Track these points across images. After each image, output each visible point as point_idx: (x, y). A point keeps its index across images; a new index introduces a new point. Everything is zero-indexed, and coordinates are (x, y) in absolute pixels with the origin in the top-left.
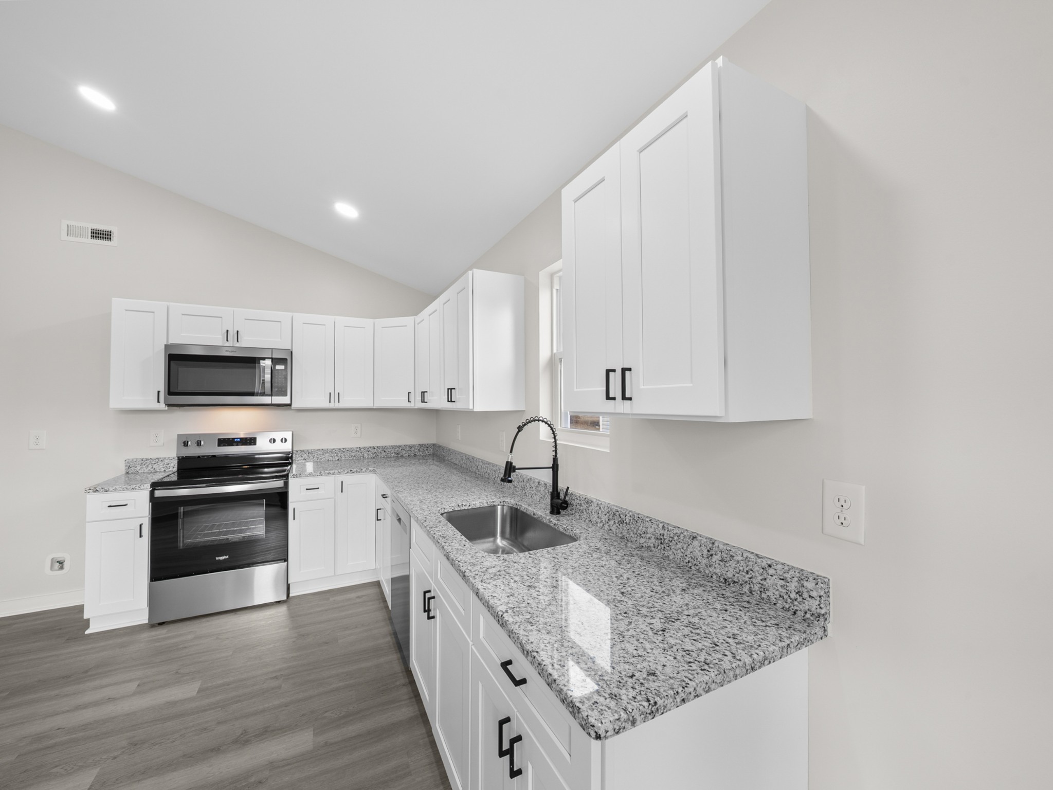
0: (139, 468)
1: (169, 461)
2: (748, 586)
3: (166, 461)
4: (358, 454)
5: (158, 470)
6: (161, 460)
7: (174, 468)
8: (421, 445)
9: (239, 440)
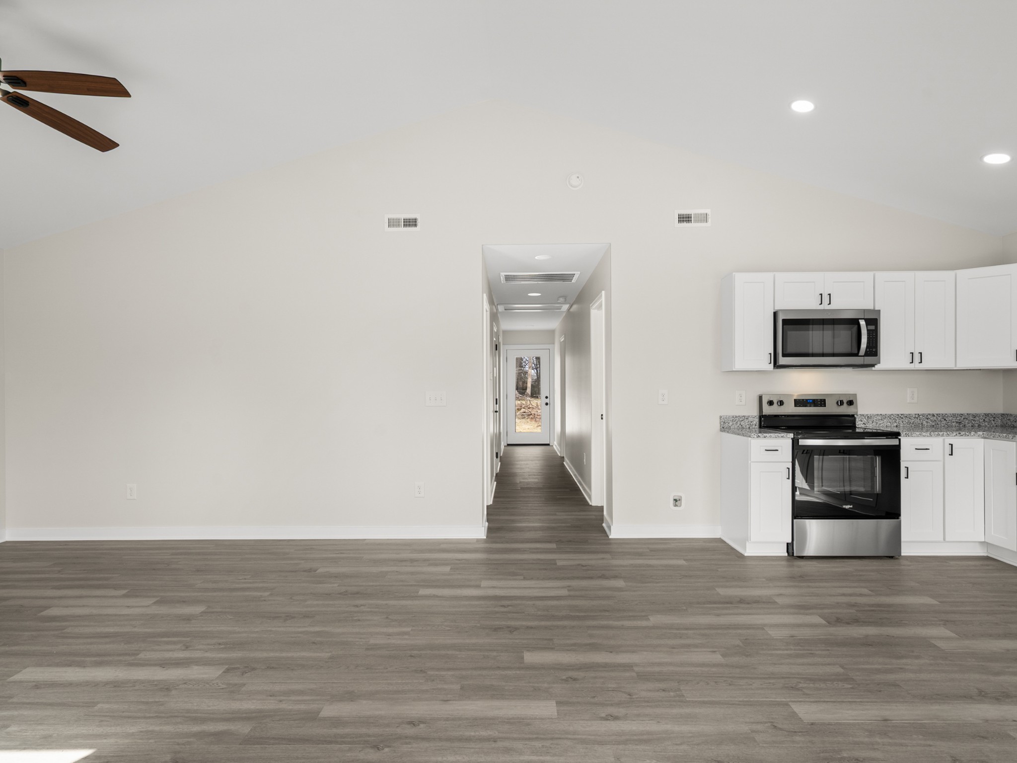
0: (731, 424)
3: (750, 419)
5: (745, 427)
6: (746, 417)
7: (756, 424)
8: (987, 415)
9: (811, 401)
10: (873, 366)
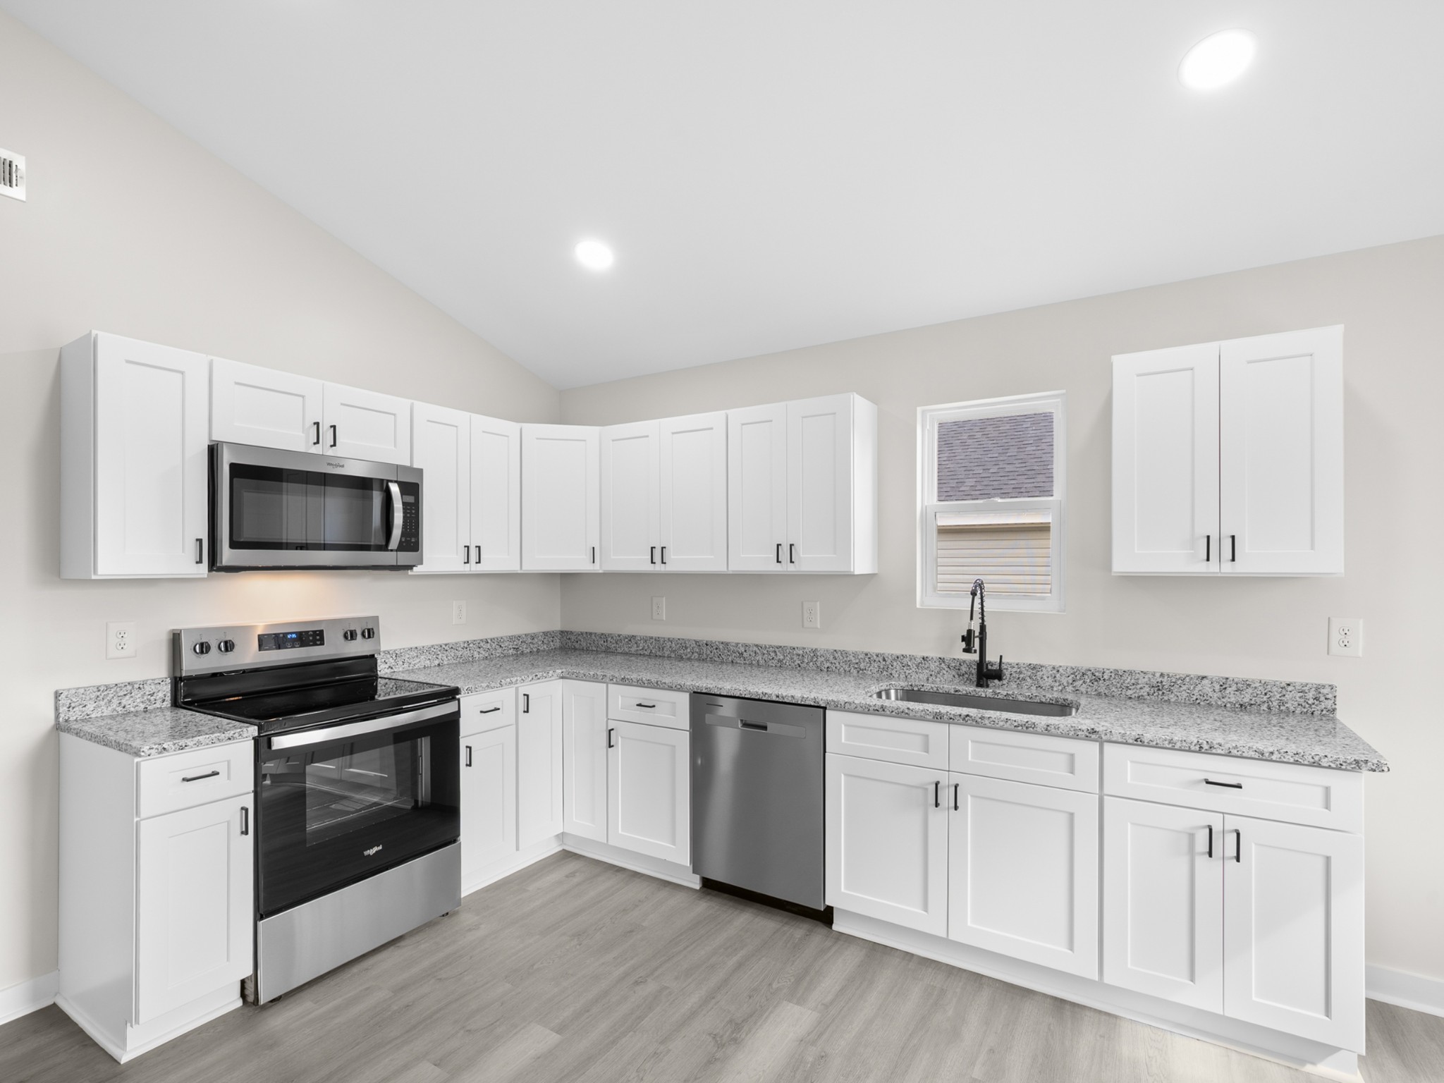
0: (91, 706)
1: (153, 687)
2: (1266, 705)
3: (148, 689)
4: (467, 653)
5: (132, 709)
6: (137, 686)
7: (164, 701)
8: (545, 634)
9: (294, 636)
10: (410, 567)
